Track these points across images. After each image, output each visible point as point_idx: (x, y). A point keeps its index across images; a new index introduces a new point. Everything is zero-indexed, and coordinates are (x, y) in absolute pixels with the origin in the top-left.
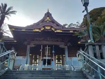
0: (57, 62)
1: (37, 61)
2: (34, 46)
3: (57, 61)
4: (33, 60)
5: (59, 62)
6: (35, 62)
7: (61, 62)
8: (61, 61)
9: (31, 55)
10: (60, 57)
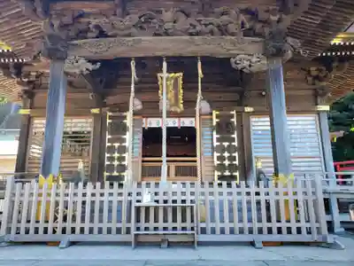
0: (216, 144)
1: (124, 140)
2: (91, 67)
3: (215, 136)
4: (108, 137)
5: (226, 144)
6: (117, 145)
7: (236, 144)
8: (235, 136)
9: (96, 111)
10: (232, 116)
